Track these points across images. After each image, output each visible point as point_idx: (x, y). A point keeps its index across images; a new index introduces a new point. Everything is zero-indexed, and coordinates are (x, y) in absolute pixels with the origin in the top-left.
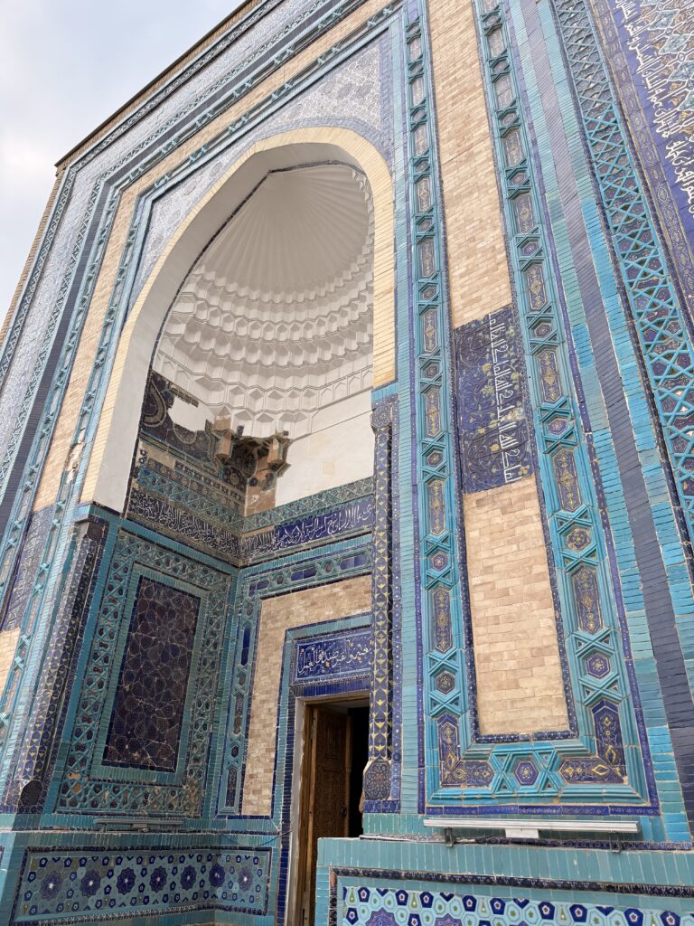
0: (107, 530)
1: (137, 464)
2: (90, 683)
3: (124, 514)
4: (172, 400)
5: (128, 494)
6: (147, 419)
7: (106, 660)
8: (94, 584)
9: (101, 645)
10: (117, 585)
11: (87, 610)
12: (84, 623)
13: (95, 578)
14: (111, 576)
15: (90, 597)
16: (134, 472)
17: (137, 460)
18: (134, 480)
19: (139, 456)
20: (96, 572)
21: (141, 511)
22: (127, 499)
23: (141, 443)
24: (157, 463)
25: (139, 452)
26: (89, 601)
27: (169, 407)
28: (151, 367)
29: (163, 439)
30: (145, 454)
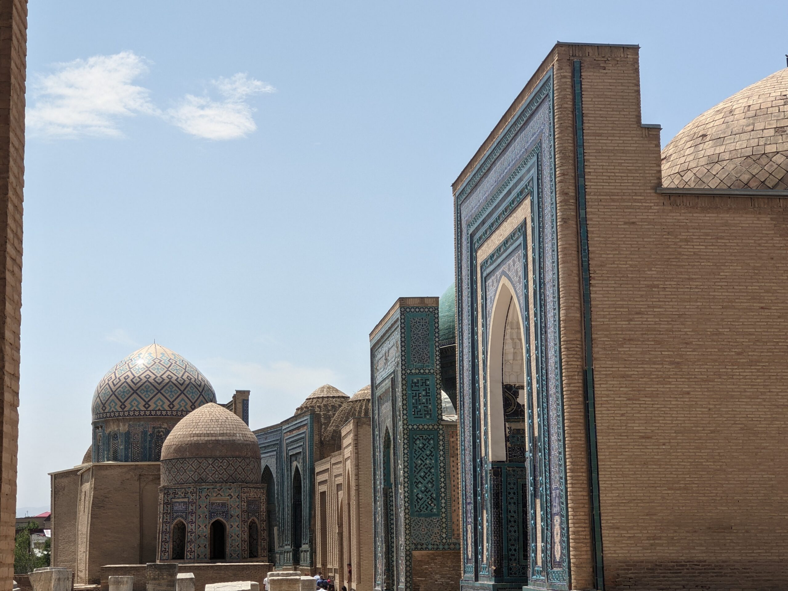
0: (501, 470)
1: (508, 435)
2: (510, 531)
3: (507, 461)
4: (518, 393)
5: (506, 451)
6: (507, 411)
7: (515, 522)
8: (501, 494)
9: (511, 516)
10: (512, 491)
11: (501, 505)
12: (502, 510)
13: (501, 492)
14: (508, 488)
15: (501, 499)
16: (507, 439)
17: (507, 433)
18: (508, 443)
19: (508, 430)
20: (501, 489)
21: (515, 456)
22: (507, 454)
23: (507, 424)
24: (517, 430)
25: (507, 429)
26: (501, 502)
27: (517, 398)
28: (503, 383)
29: (518, 416)
30: (510, 428)
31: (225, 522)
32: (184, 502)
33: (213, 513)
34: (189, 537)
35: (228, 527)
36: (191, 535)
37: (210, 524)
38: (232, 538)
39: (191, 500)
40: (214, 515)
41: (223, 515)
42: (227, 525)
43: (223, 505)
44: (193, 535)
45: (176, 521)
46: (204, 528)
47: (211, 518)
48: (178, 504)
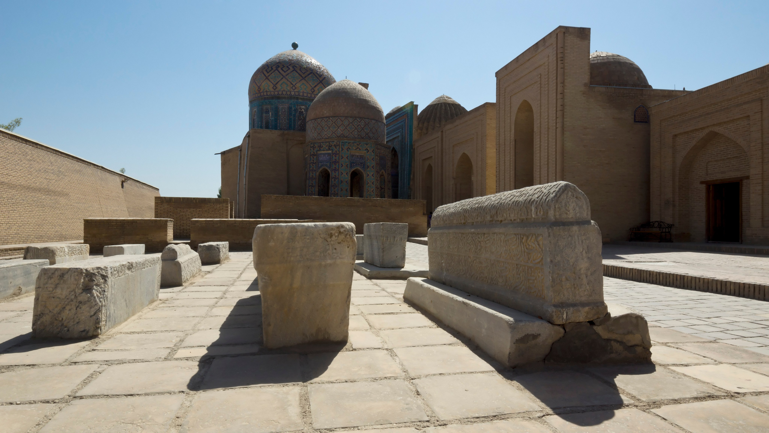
31: (363, 171)
32: (329, 154)
33: (353, 163)
34: (332, 182)
35: (365, 175)
36: (335, 181)
37: (351, 172)
38: (369, 185)
39: (334, 152)
40: (354, 165)
41: (361, 166)
42: (364, 174)
43: (362, 157)
44: (337, 180)
45: (321, 169)
46: (346, 175)
47: (351, 167)
48: (323, 155)
